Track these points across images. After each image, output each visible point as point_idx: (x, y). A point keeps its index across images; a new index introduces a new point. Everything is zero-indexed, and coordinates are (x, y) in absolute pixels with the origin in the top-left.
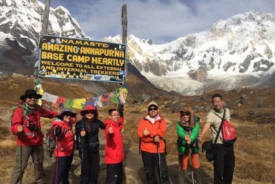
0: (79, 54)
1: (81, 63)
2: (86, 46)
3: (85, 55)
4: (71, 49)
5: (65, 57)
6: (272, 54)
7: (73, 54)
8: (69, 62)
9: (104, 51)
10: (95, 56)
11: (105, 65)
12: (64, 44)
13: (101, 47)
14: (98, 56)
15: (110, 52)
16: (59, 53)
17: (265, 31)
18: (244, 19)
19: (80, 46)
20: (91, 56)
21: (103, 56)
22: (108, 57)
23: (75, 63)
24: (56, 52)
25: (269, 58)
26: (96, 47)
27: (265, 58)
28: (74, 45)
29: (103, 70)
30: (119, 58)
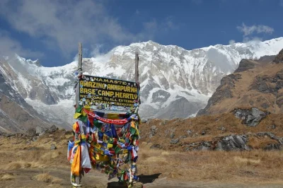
0: (106, 90)
1: (107, 97)
2: (111, 83)
3: (110, 91)
4: (100, 85)
5: (96, 92)
6: (168, 85)
7: (102, 89)
8: (100, 96)
9: (123, 88)
10: (117, 91)
11: (124, 99)
12: (95, 81)
13: (122, 85)
14: (120, 91)
15: (128, 89)
16: (92, 88)
17: (161, 62)
18: (142, 48)
19: (107, 83)
20: (114, 91)
21: (123, 91)
22: (127, 92)
23: (104, 96)
24: (90, 88)
25: (166, 89)
26: (118, 84)
27: (162, 88)
28: (103, 83)
29: (123, 102)
30: (134, 93)
